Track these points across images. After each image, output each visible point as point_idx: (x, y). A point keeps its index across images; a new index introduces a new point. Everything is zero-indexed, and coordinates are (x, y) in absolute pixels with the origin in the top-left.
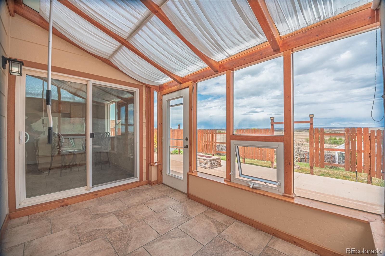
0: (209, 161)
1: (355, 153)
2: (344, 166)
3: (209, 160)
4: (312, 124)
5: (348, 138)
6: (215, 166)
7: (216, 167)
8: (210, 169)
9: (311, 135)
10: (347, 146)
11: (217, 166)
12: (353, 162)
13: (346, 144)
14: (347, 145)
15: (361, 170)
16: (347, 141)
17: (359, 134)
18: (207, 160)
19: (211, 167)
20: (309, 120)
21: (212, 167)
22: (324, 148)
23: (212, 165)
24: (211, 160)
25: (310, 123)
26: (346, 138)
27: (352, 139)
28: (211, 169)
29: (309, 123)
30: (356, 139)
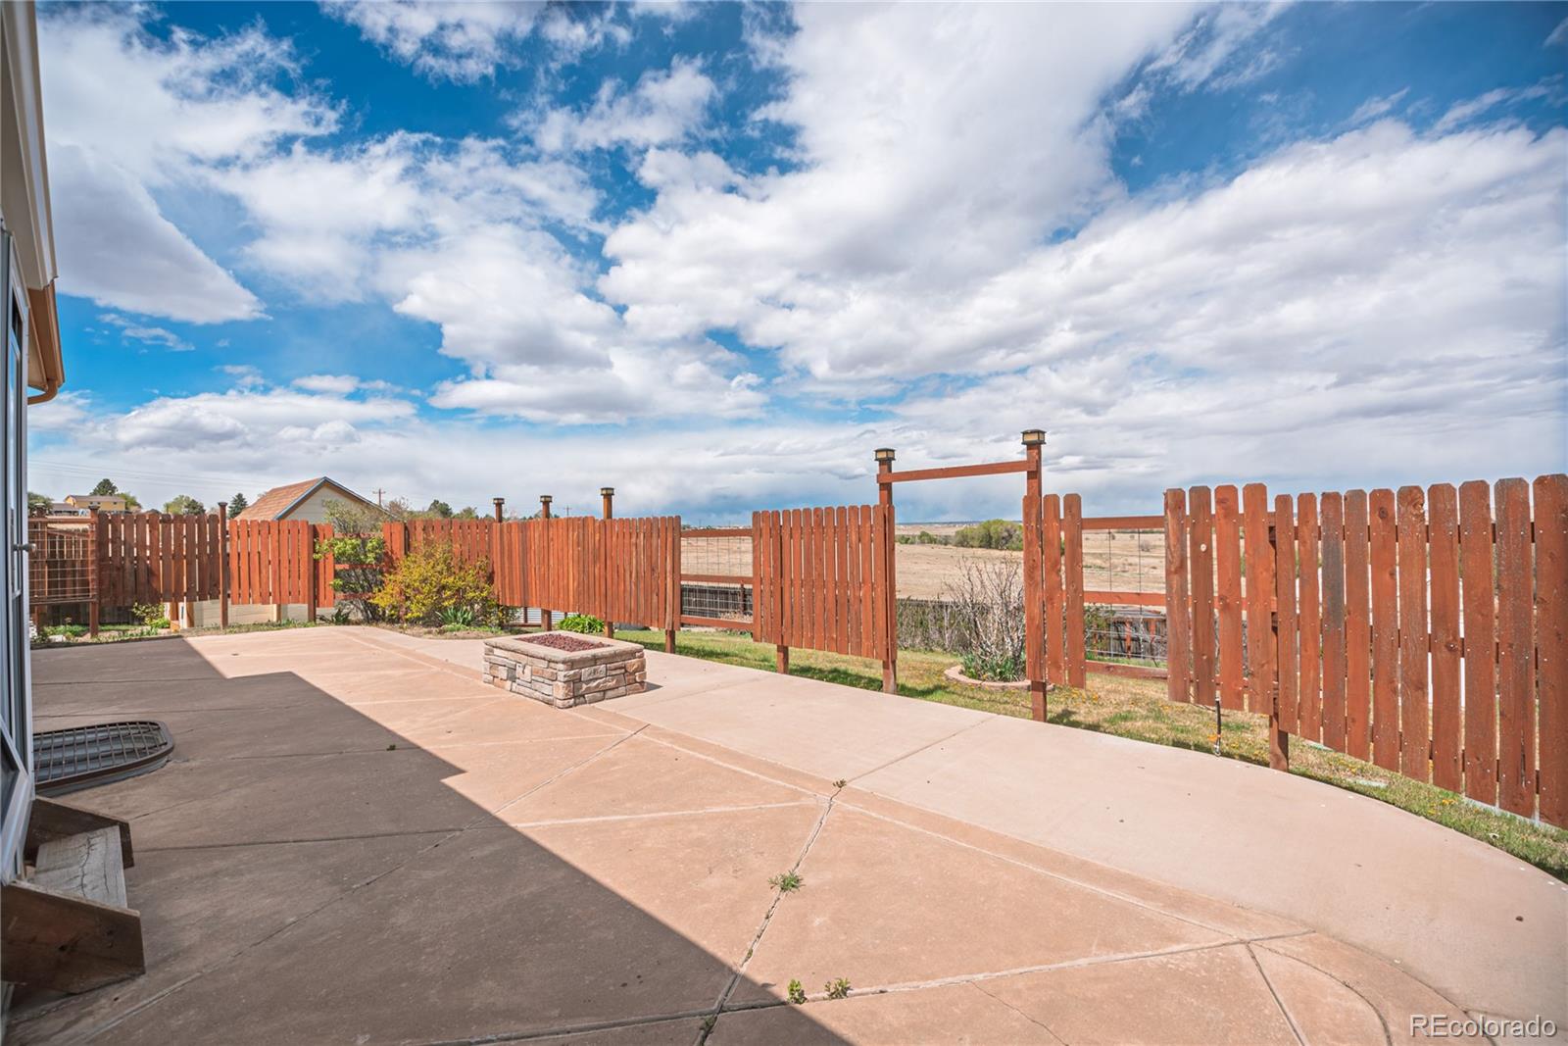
0: (561, 666)
1: (1212, 613)
2: (1166, 678)
3: (564, 662)
4: (1034, 475)
5: (1178, 540)
6: (605, 691)
7: (610, 694)
8: (571, 707)
9: (1032, 531)
10: (1176, 578)
11: (622, 690)
12: (1205, 657)
13: (1173, 569)
14: (1176, 572)
15: (1239, 696)
16: (1175, 555)
17: (1226, 516)
18: (557, 663)
19: (574, 697)
20: (1024, 458)
21: (583, 696)
22: (1083, 591)
23: (584, 686)
24: (571, 664)
25: (1026, 473)
26: (1172, 541)
27: (1195, 544)
28: (576, 704)
29: (1024, 474)
30: (1214, 544)
